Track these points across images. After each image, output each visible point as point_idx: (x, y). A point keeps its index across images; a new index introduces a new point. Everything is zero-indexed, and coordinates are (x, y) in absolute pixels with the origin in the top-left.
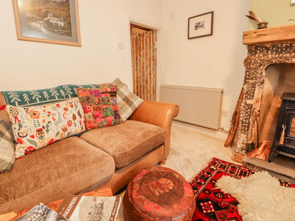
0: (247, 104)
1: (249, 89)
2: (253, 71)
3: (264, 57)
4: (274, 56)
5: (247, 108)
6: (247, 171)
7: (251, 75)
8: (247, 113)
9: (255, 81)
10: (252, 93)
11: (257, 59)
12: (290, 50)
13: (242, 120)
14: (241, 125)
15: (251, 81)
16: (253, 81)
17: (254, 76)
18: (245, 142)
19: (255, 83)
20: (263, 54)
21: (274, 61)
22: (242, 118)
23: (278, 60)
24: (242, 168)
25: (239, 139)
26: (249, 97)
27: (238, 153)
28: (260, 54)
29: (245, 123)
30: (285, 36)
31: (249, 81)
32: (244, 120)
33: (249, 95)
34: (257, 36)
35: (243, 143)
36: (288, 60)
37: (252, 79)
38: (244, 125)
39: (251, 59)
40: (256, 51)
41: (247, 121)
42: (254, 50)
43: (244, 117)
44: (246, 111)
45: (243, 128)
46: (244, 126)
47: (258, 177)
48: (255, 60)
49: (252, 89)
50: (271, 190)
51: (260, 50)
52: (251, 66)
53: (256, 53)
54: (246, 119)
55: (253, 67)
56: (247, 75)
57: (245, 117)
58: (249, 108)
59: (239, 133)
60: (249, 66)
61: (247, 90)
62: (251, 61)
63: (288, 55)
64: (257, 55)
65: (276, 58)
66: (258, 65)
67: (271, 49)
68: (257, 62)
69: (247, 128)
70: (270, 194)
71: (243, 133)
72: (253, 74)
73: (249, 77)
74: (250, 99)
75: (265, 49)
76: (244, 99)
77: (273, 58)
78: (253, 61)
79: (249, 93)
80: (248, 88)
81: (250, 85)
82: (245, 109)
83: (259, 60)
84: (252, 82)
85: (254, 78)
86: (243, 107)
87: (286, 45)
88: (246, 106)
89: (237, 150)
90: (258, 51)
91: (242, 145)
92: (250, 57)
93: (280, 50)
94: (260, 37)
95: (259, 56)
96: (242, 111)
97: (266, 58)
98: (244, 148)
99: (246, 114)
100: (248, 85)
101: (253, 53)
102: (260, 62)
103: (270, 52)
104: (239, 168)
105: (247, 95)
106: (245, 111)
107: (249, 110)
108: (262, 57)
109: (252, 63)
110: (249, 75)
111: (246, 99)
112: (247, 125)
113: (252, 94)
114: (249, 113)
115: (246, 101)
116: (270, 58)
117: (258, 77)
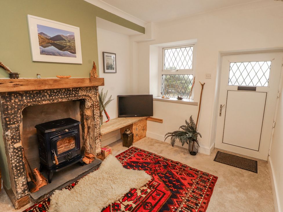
0: (16, 147)
1: (14, 134)
2: (13, 116)
3: (20, 102)
4: (29, 101)
5: (17, 151)
6: (43, 203)
7: (12, 121)
8: (18, 156)
9: (18, 125)
10: (18, 136)
11: (14, 105)
12: (40, 95)
13: (16, 165)
14: (15, 170)
15: (13, 126)
16: (16, 125)
17: (15, 120)
18: (24, 183)
19: (18, 127)
20: (18, 100)
21: (29, 105)
22: (14, 163)
23: (32, 103)
24: (37, 206)
25: (17, 185)
26: (15, 141)
27: (21, 198)
28: (15, 100)
29: (19, 167)
30: (39, 87)
31: (11, 126)
32: (18, 165)
33: (15, 139)
34: (14, 86)
35: (23, 185)
36: (40, 102)
37: (14, 123)
38: (18, 168)
39: (7, 105)
40: (11, 97)
41: (21, 163)
42: (8, 96)
43: (16, 162)
44: (17, 155)
45: (19, 172)
46: (19, 170)
47: (56, 199)
48: (12, 106)
49: (17, 133)
50: (72, 198)
51: (14, 96)
52: (9, 112)
53: (11, 99)
54: (18, 163)
55: (11, 113)
56: (7, 121)
57: (18, 161)
58: (19, 151)
59: (16, 178)
60: (6, 112)
61: (12, 135)
62: (8, 107)
63: (40, 99)
64: (13, 101)
65: (30, 102)
66: (16, 110)
67: (25, 95)
68: (15, 107)
69: (22, 170)
70: (74, 201)
71: (20, 176)
72: (13, 118)
73: (10, 122)
74: (18, 142)
75: (19, 95)
76: (11, 145)
77: (28, 102)
78: (10, 107)
79: (14, 137)
80: (12, 133)
81: (14, 129)
82: (15, 154)
83: (16, 105)
84: (15, 127)
85: (16, 123)
86: (12, 152)
87: (36, 92)
88: (15, 150)
89: (20, 195)
90: (13, 98)
91: (22, 188)
92: (5, 103)
93: (32, 96)
94: (17, 87)
95: (15, 101)
96: (12, 157)
97: (22, 103)
98: (26, 188)
99: (18, 158)
100: (11, 130)
101: (8, 99)
102: (18, 107)
103: (24, 98)
104: (35, 208)
105: (13, 140)
106: (15, 155)
107: (20, 153)
108: (18, 102)
109: (9, 109)
110: (10, 121)
111: (13, 144)
112: (21, 167)
113: (18, 138)
114: (21, 156)
115: (14, 146)
116: (26, 103)
117: (19, 121)
